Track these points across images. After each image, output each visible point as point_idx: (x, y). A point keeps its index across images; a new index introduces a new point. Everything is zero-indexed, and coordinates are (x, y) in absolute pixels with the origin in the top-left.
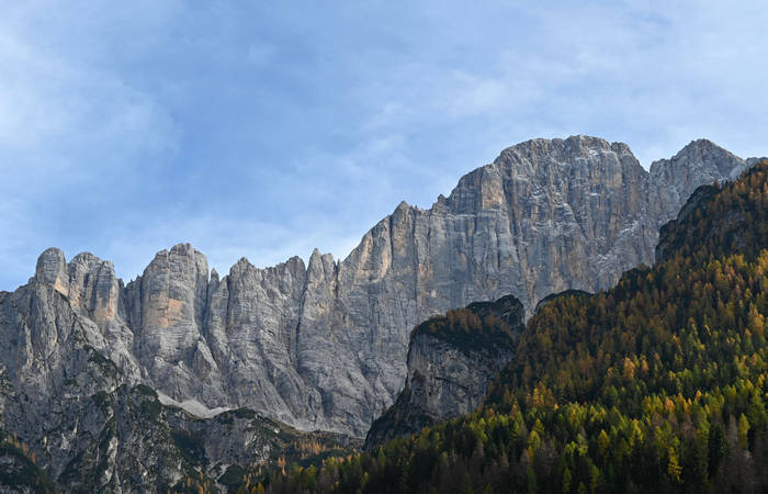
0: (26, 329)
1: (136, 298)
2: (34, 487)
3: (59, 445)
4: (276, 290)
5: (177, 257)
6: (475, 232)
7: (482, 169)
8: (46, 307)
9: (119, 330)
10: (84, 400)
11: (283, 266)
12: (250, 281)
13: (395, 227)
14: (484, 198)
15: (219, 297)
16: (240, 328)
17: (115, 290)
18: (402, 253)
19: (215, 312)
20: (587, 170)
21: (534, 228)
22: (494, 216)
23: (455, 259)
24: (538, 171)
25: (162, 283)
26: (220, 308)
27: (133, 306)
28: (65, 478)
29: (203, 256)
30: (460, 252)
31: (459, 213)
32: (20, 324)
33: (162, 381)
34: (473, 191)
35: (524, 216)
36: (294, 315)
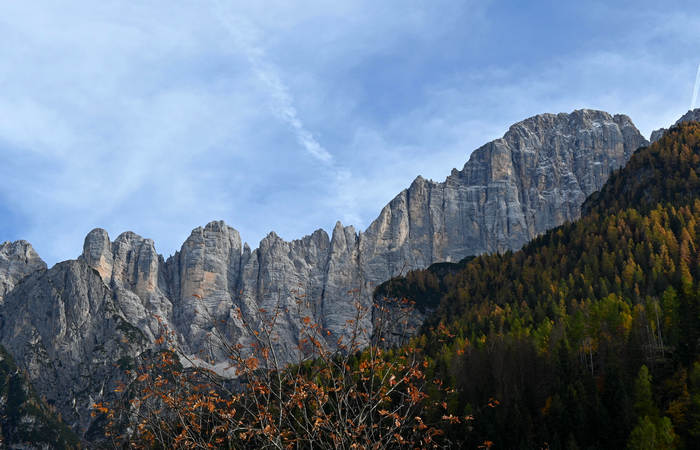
0: (60, 302)
1: (175, 272)
2: (53, 444)
3: (87, 406)
4: (303, 261)
5: (211, 233)
6: (486, 202)
7: (492, 143)
8: (79, 281)
9: (159, 301)
10: (110, 365)
11: (308, 239)
12: (278, 253)
13: (411, 200)
14: (494, 170)
15: (250, 268)
16: (269, 296)
17: (154, 265)
18: (419, 223)
19: (246, 282)
20: (591, 141)
21: (541, 197)
22: (504, 187)
23: (467, 227)
24: (545, 143)
25: (197, 257)
26: (251, 278)
27: (173, 278)
28: (90, 435)
29: (236, 231)
30: (472, 220)
31: (472, 184)
32: (54, 297)
33: (197, 346)
34: (484, 164)
35: (531, 185)
36: (319, 282)
